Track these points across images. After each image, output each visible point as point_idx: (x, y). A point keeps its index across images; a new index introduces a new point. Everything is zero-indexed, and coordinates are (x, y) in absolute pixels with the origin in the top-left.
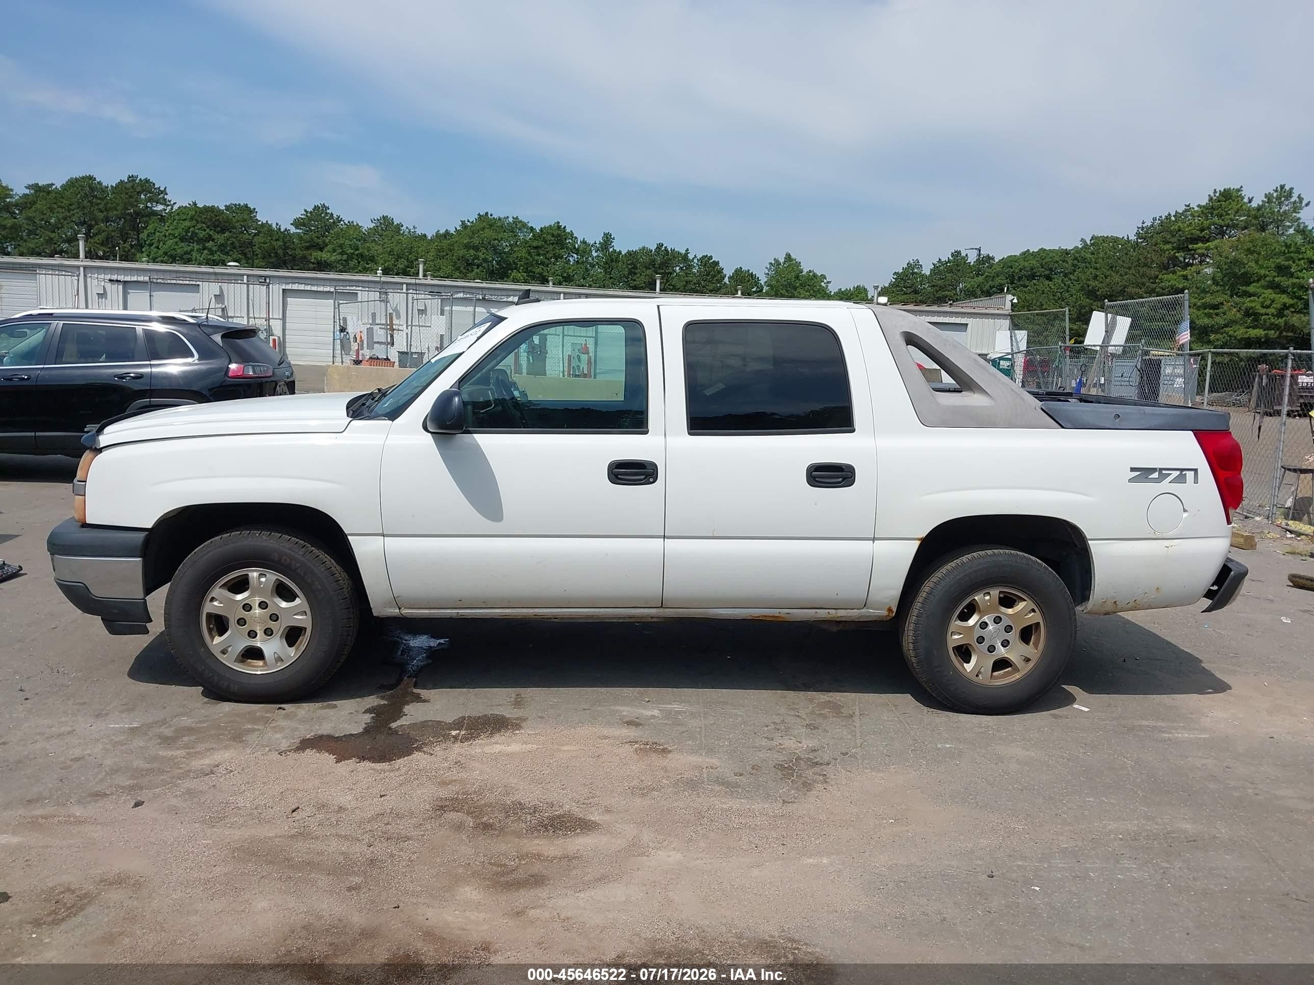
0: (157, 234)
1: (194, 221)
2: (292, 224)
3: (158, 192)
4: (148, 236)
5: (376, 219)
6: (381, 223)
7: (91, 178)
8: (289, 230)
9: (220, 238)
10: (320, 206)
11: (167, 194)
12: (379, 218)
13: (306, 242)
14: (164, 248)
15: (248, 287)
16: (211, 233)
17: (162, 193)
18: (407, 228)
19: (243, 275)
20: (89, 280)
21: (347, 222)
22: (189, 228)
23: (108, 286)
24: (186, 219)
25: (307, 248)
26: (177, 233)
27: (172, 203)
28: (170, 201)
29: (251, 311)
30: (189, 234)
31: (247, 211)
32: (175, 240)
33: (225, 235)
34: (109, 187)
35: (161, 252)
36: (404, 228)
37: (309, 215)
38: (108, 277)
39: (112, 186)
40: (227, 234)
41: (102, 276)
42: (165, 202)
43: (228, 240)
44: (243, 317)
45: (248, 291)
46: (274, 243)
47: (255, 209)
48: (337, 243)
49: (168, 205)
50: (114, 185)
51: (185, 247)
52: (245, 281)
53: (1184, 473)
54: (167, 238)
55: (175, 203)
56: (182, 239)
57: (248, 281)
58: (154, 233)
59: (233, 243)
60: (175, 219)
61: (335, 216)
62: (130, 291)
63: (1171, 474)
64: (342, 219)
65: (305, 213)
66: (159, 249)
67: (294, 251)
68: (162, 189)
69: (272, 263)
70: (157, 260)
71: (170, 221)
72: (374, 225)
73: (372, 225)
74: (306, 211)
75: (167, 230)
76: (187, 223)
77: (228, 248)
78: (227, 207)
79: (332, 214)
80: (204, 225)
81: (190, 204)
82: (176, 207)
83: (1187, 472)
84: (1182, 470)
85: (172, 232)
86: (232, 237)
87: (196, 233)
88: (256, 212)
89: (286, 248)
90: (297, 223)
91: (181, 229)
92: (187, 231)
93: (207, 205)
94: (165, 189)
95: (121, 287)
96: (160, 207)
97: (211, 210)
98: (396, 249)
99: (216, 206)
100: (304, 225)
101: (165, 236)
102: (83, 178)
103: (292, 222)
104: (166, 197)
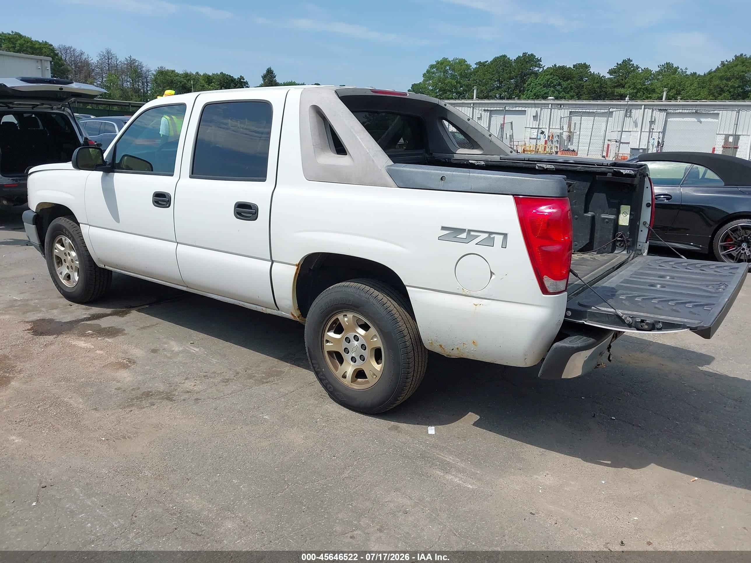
0: (532, 84)
1: (552, 75)
2: (608, 73)
3: (537, 61)
4: (528, 85)
5: (661, 65)
6: (664, 67)
7: (505, 56)
8: (605, 76)
9: (565, 84)
10: (627, 60)
11: (541, 61)
12: (664, 64)
13: (615, 83)
14: (534, 91)
15: (551, 111)
16: (560, 82)
17: (539, 61)
18: (681, 69)
19: (549, 104)
20: (475, 110)
21: (643, 69)
22: (549, 79)
23: (483, 113)
24: (548, 74)
25: (615, 87)
26: (542, 82)
27: (543, 66)
28: (542, 65)
29: (551, 124)
30: (549, 83)
31: (585, 67)
32: (540, 87)
33: (568, 82)
34: (513, 60)
35: (532, 94)
36: (679, 69)
37: (619, 66)
38: (484, 108)
39: (514, 60)
40: (569, 81)
41: (480, 108)
42: (539, 66)
43: (569, 85)
44: (547, 128)
45: (551, 112)
46: (594, 85)
47: (589, 65)
48: (632, 82)
49: (540, 68)
50: (515, 59)
51: (545, 90)
52: (550, 107)
53: (492, 236)
54: (537, 86)
55: (544, 66)
56: (544, 87)
57: (551, 107)
58: (531, 84)
59: (571, 87)
60: (542, 75)
61: (635, 65)
62: (493, 115)
63: (478, 236)
64: (639, 67)
65: (617, 65)
66: (532, 92)
67: (606, 89)
68: (539, 59)
69: (593, 97)
70: (530, 98)
71: (540, 76)
72: (660, 69)
73: (658, 69)
74: (617, 64)
75: (537, 81)
76: (548, 77)
77: (568, 90)
78: (574, 66)
79: (633, 65)
80: (557, 77)
81: (553, 66)
82: (545, 68)
83: (496, 236)
84: (491, 233)
85: (540, 82)
86: (572, 83)
87: (553, 82)
88: (590, 67)
89: (601, 87)
90: (611, 72)
91: (545, 81)
92: (548, 81)
93: (560, 65)
94: (541, 58)
95: (488, 113)
96: (537, 69)
97: (563, 68)
98: (671, 83)
99: (565, 66)
100: (615, 73)
101: (536, 85)
102: (501, 56)
103: (608, 71)
104: (540, 63)
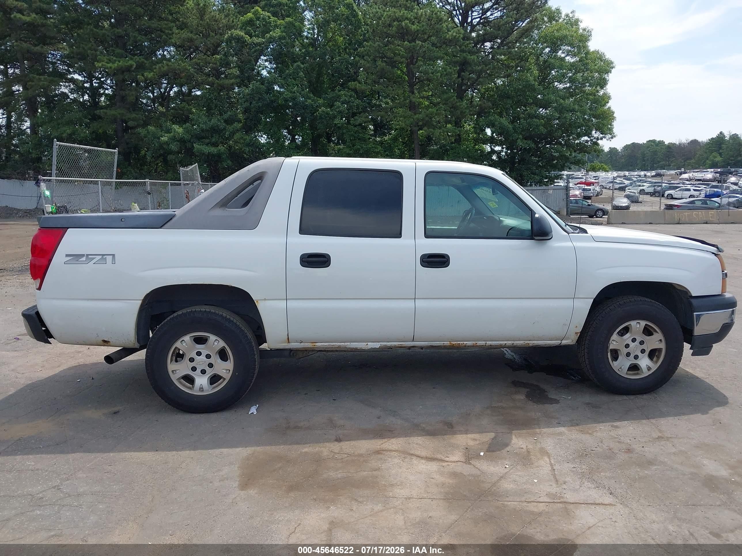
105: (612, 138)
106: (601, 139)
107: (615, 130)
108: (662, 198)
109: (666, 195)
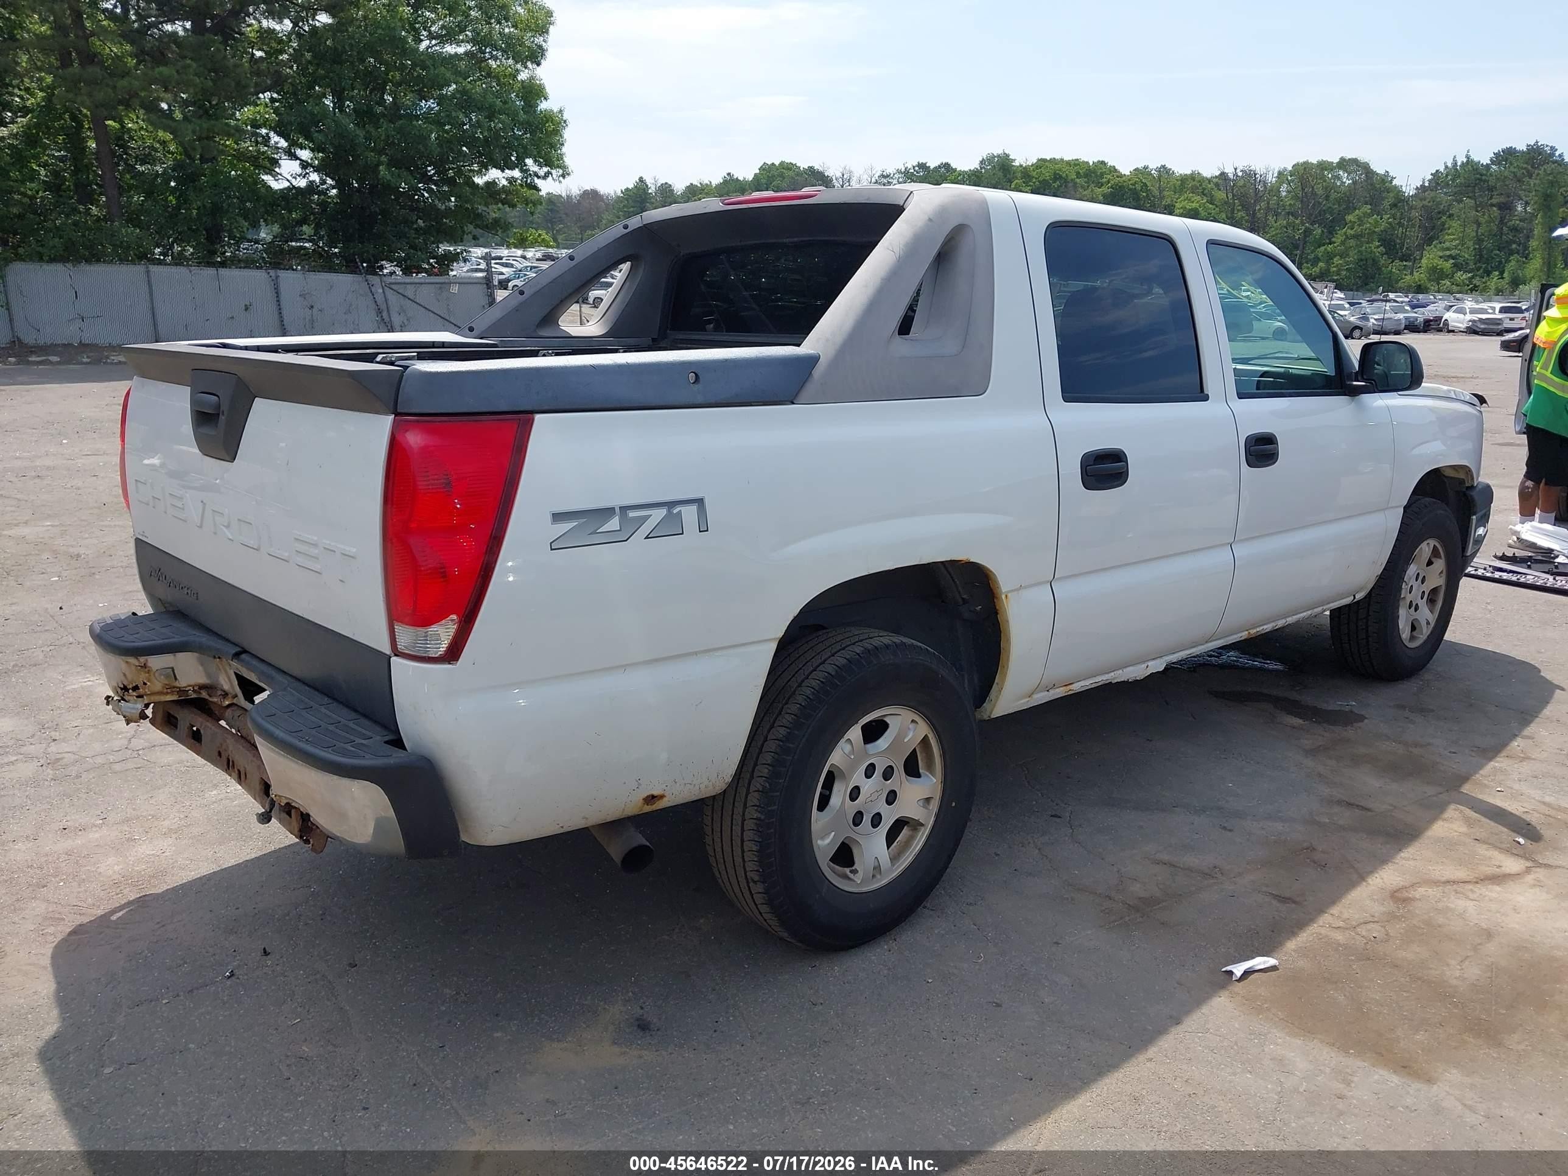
105: (563, 176)
106: (545, 177)
107: (568, 160)
108: (584, 306)
109: (591, 300)
